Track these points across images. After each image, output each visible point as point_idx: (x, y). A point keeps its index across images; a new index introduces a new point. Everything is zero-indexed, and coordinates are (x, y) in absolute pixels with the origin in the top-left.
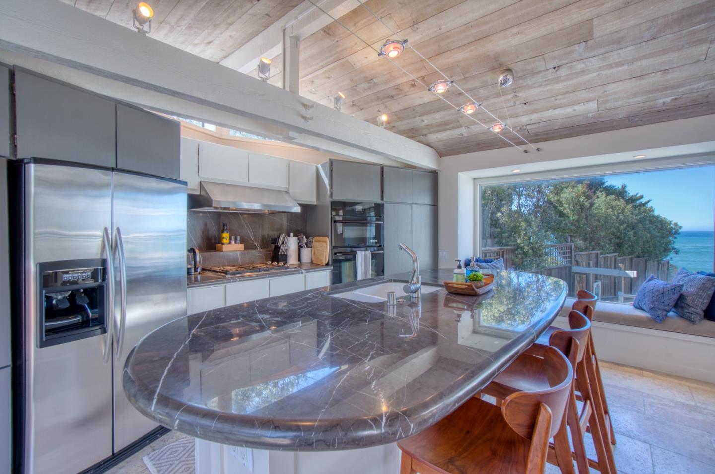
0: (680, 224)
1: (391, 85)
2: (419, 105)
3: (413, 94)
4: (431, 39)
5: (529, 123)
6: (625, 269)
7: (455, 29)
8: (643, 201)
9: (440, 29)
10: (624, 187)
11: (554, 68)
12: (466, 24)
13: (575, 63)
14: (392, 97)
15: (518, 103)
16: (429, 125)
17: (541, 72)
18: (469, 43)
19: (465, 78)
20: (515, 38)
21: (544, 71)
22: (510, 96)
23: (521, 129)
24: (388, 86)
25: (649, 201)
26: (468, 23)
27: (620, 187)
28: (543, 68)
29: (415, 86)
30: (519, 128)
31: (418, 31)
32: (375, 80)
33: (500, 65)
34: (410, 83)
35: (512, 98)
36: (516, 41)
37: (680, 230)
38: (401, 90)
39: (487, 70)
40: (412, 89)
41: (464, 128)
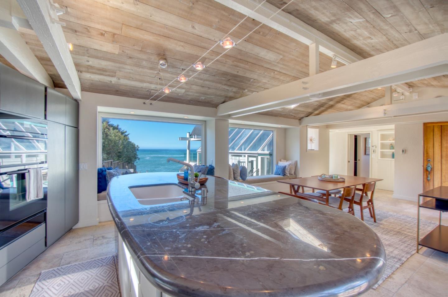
0: (139, 146)
1: (83, 23)
2: (95, 49)
3: (96, 39)
4: (140, 17)
5: (155, 89)
6: (129, 168)
7: (158, 22)
8: (126, 134)
9: (151, 16)
10: (118, 126)
11: (182, 69)
12: (165, 25)
13: (190, 71)
14: (76, 31)
15: (157, 77)
16: (91, 66)
17: (177, 68)
18: (159, 35)
19: (141, 50)
20: (179, 47)
21: (178, 68)
22: (156, 72)
23: (148, 90)
24: (79, 22)
25: (129, 134)
26: (167, 25)
27: (116, 126)
28: (179, 67)
29: (104, 36)
30: (147, 90)
31: (137, 6)
32: (69, 9)
33: (164, 55)
34: (102, 32)
35: (156, 73)
36: (179, 48)
37: (139, 149)
38: (89, 31)
39: (156, 53)
40: (100, 36)
41: (116, 78)
